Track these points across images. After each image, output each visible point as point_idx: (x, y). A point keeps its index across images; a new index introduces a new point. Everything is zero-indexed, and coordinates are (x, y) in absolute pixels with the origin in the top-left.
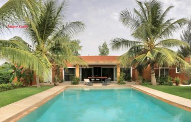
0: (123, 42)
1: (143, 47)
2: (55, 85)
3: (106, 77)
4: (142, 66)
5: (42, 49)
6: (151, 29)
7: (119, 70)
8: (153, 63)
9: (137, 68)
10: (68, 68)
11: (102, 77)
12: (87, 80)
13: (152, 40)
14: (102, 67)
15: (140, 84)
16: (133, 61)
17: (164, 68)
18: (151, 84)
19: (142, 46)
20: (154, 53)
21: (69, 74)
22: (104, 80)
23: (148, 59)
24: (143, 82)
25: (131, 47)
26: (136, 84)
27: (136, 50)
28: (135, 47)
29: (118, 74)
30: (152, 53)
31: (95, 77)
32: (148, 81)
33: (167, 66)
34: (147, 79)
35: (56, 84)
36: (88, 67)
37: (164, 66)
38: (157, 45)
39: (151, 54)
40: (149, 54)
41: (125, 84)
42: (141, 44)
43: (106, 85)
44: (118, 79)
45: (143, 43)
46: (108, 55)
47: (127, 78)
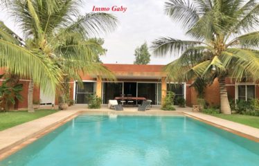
0: (172, 43)
1: (206, 50)
2: (61, 109)
3: (144, 99)
4: (203, 81)
5: (41, 46)
6: (219, 19)
7: (164, 88)
8: (222, 76)
9: (195, 85)
10: (84, 81)
11: (137, 98)
12: (114, 102)
13: (221, 37)
14: (138, 82)
15: (200, 111)
16: (188, 73)
17: (247, 84)
18: (220, 112)
19: (203, 48)
20: (225, 59)
21: (84, 91)
22: (140, 102)
23: (214, 69)
24: (205, 108)
25: (185, 50)
26: (193, 111)
27: (194, 55)
28: (191, 50)
29: (164, 94)
30: (221, 58)
31: (126, 98)
32: (214, 108)
33: (251, 80)
34: (213, 103)
35: (63, 106)
36: (116, 82)
37: (244, 80)
38: (230, 44)
39: (219, 61)
40: (216, 61)
41: (174, 109)
42: (202, 45)
43: (144, 110)
44: (163, 102)
45: (205, 44)
46: (148, 64)
47: (178, 100)
